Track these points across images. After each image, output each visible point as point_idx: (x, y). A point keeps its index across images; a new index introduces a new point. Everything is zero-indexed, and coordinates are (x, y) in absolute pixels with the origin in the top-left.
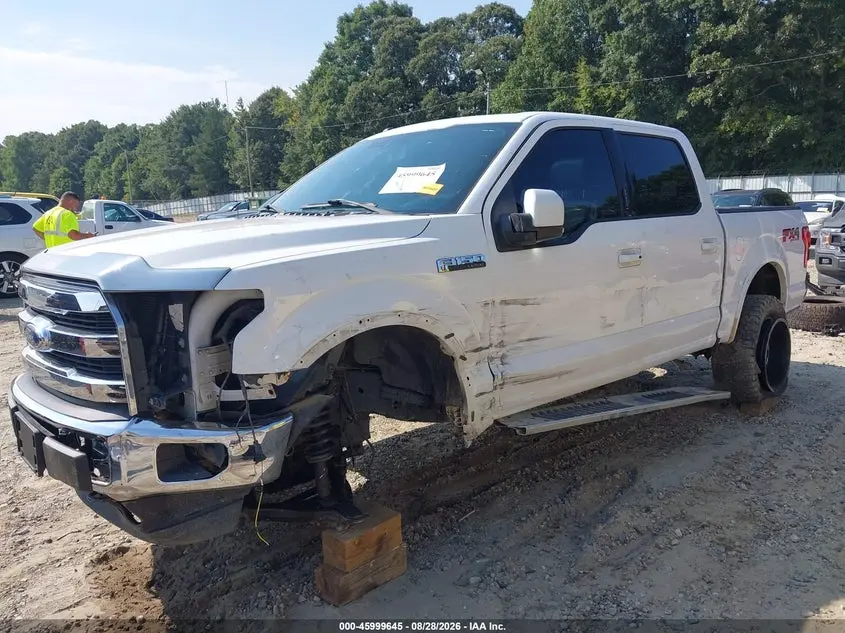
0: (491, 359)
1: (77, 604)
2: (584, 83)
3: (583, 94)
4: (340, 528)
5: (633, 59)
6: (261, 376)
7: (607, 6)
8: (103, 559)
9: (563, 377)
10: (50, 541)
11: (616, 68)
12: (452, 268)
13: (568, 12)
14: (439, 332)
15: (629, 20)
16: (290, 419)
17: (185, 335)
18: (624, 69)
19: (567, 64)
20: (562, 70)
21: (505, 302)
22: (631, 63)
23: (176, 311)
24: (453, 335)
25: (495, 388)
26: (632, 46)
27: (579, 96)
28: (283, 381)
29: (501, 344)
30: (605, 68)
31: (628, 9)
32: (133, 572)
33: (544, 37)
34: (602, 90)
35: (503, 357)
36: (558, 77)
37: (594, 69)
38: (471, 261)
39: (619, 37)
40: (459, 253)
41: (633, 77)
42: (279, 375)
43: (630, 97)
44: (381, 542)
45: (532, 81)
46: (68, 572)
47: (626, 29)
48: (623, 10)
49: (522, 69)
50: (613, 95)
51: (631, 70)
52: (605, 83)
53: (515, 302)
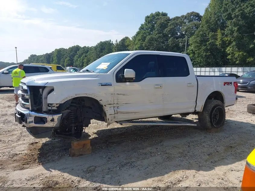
0: (114, 107)
1: (23, 151)
2: (219, 36)
3: (219, 39)
4: (75, 141)
5: (236, 29)
6: (53, 104)
7: (228, 12)
8: (32, 144)
9: (136, 113)
10: (24, 140)
11: (230, 31)
12: (102, 85)
13: (215, 14)
14: (98, 99)
15: (235, 16)
16: (61, 114)
17: (42, 95)
18: (232, 32)
19: (214, 30)
20: (213, 32)
21: (118, 94)
22: (235, 30)
23: (41, 90)
24: (102, 100)
25: (115, 114)
26: (235, 25)
27: (218, 40)
28: (58, 105)
29: (117, 104)
30: (226, 31)
31: (234, 13)
32: (37, 147)
33: (207, 22)
34: (225, 38)
35: (118, 107)
36: (211, 34)
37: (223, 32)
38: (108, 84)
39: (231, 22)
40: (104, 82)
41: (235, 34)
42: (57, 104)
43: (235, 40)
44: (84, 145)
45: (202, 35)
46: (25, 146)
47: (234, 20)
48: (233, 14)
49: (199, 32)
50: (229, 40)
51: (235, 32)
52: (227, 36)
53: (121, 94)
